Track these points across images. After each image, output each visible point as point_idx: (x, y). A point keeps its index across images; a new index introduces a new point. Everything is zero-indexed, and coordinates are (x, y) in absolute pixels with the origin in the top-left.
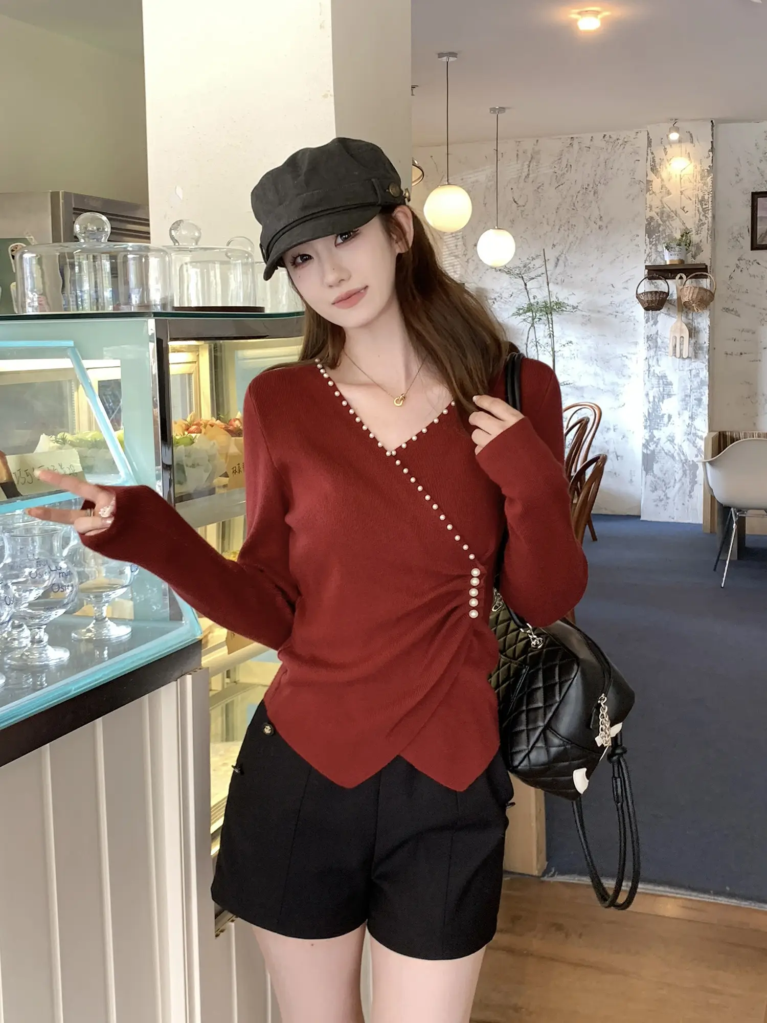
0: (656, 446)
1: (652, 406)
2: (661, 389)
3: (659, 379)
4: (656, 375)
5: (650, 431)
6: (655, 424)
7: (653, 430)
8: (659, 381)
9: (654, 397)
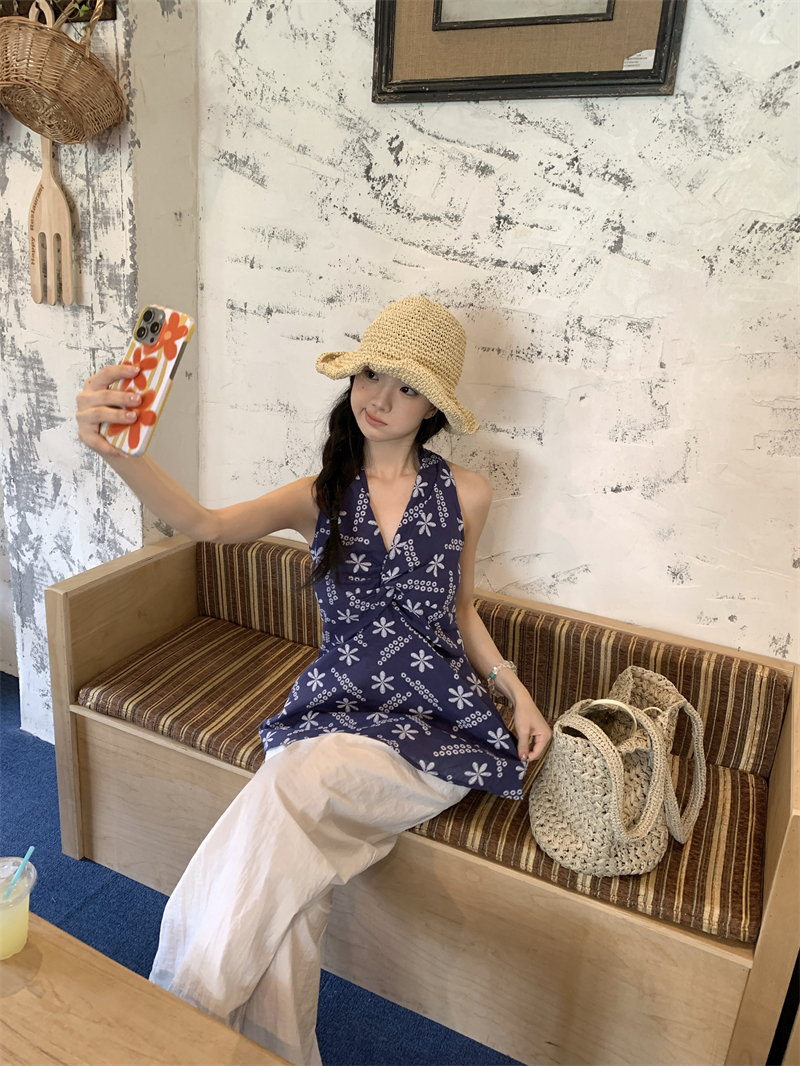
0: (36, 558)
1: (19, 443)
2: (33, 396)
3: (26, 367)
4: (18, 354)
5: (19, 513)
6: (27, 495)
7: (22, 509)
8: (24, 373)
9: (20, 419)
